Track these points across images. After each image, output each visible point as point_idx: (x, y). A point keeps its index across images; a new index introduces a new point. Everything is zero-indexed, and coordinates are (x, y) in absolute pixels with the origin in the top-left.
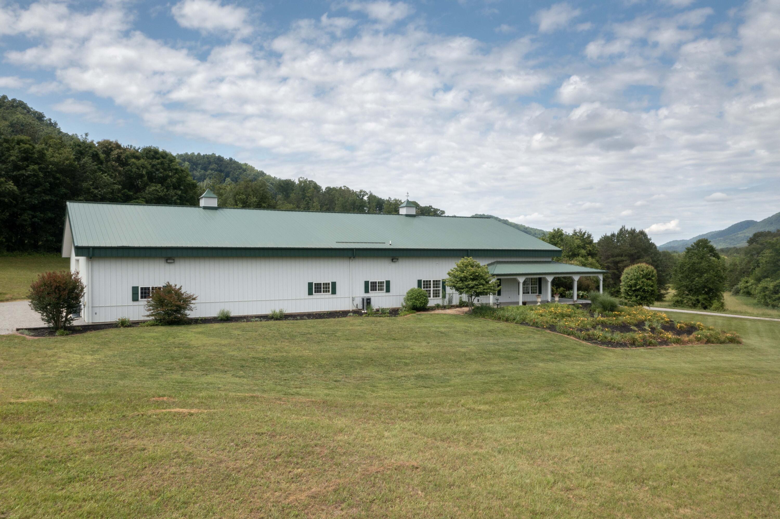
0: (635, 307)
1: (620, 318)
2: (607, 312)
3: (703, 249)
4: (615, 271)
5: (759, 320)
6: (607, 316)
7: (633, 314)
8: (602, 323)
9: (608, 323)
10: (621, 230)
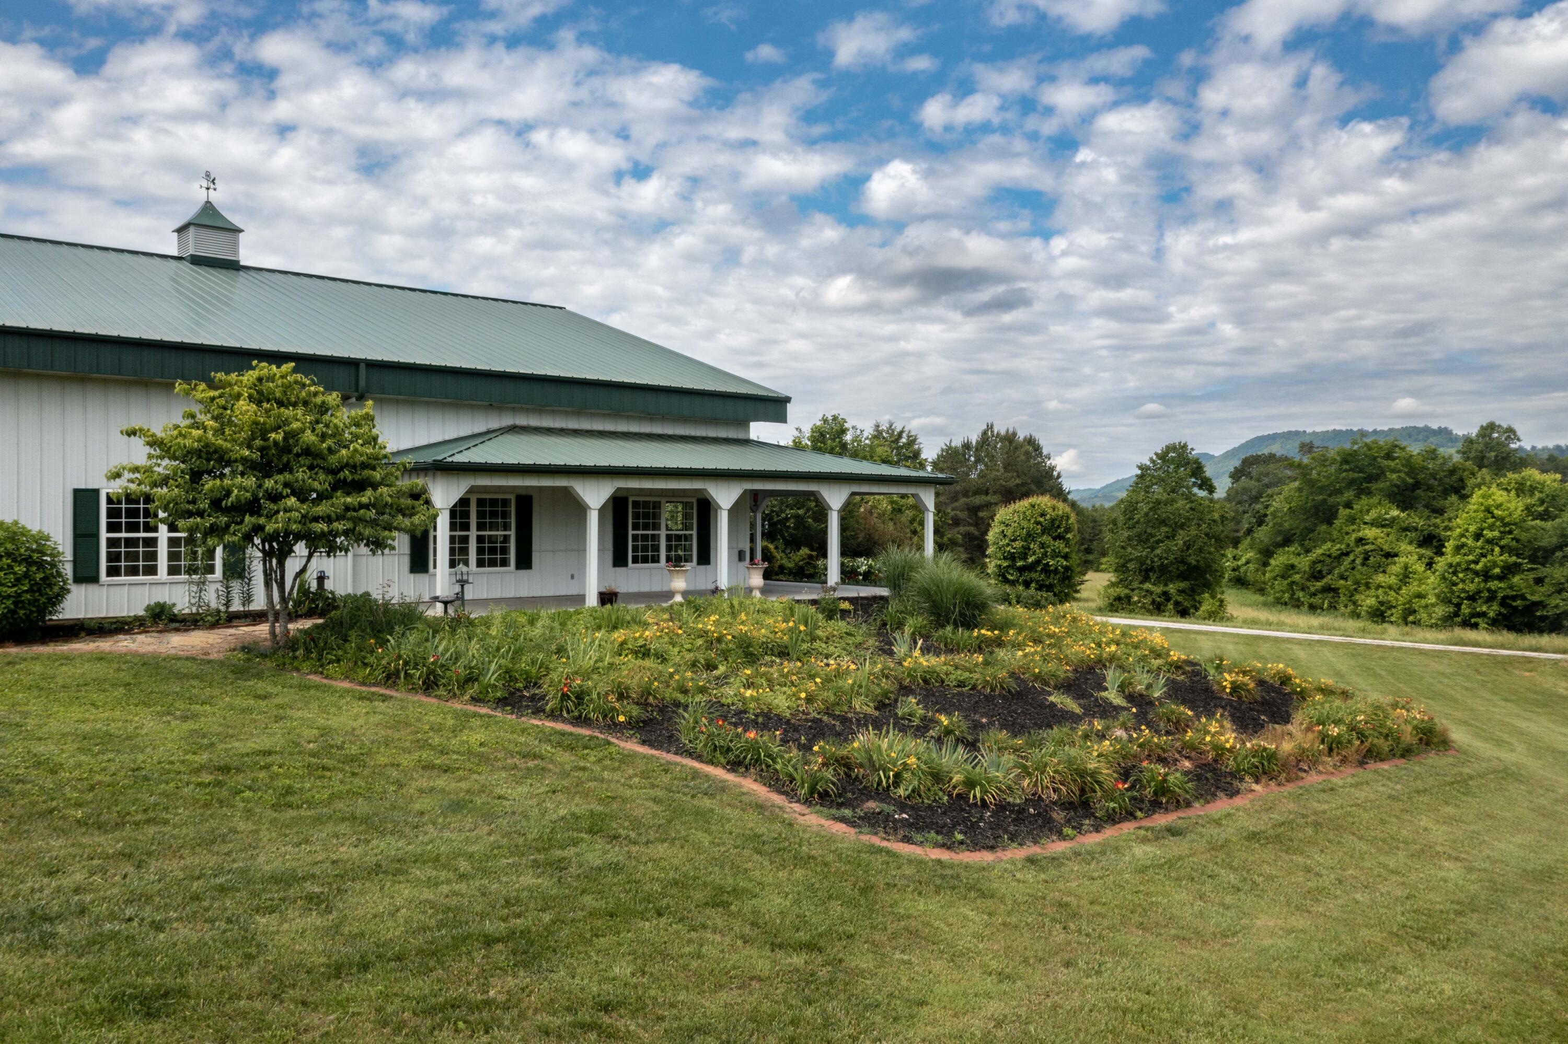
0: (1051, 608)
1: (1001, 653)
2: (949, 628)
3: (1178, 467)
4: (972, 529)
5: (1318, 641)
6: (951, 648)
7: (1050, 636)
8: (926, 681)
9: (951, 680)
10: (985, 433)
